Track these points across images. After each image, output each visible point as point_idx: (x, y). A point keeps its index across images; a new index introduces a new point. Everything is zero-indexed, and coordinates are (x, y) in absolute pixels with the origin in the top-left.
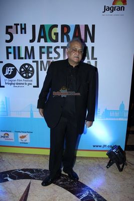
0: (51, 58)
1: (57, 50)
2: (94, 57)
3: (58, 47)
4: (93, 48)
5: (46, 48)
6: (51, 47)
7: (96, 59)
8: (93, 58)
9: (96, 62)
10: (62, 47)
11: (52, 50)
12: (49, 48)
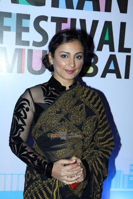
0: (27, 43)
1: (42, 24)
2: (125, 46)
3: (45, 18)
4: (123, 25)
5: (14, 17)
6: (27, 17)
7: (129, 50)
8: (122, 49)
9: (128, 58)
10: (54, 19)
11: (30, 23)
12: (21, 17)
